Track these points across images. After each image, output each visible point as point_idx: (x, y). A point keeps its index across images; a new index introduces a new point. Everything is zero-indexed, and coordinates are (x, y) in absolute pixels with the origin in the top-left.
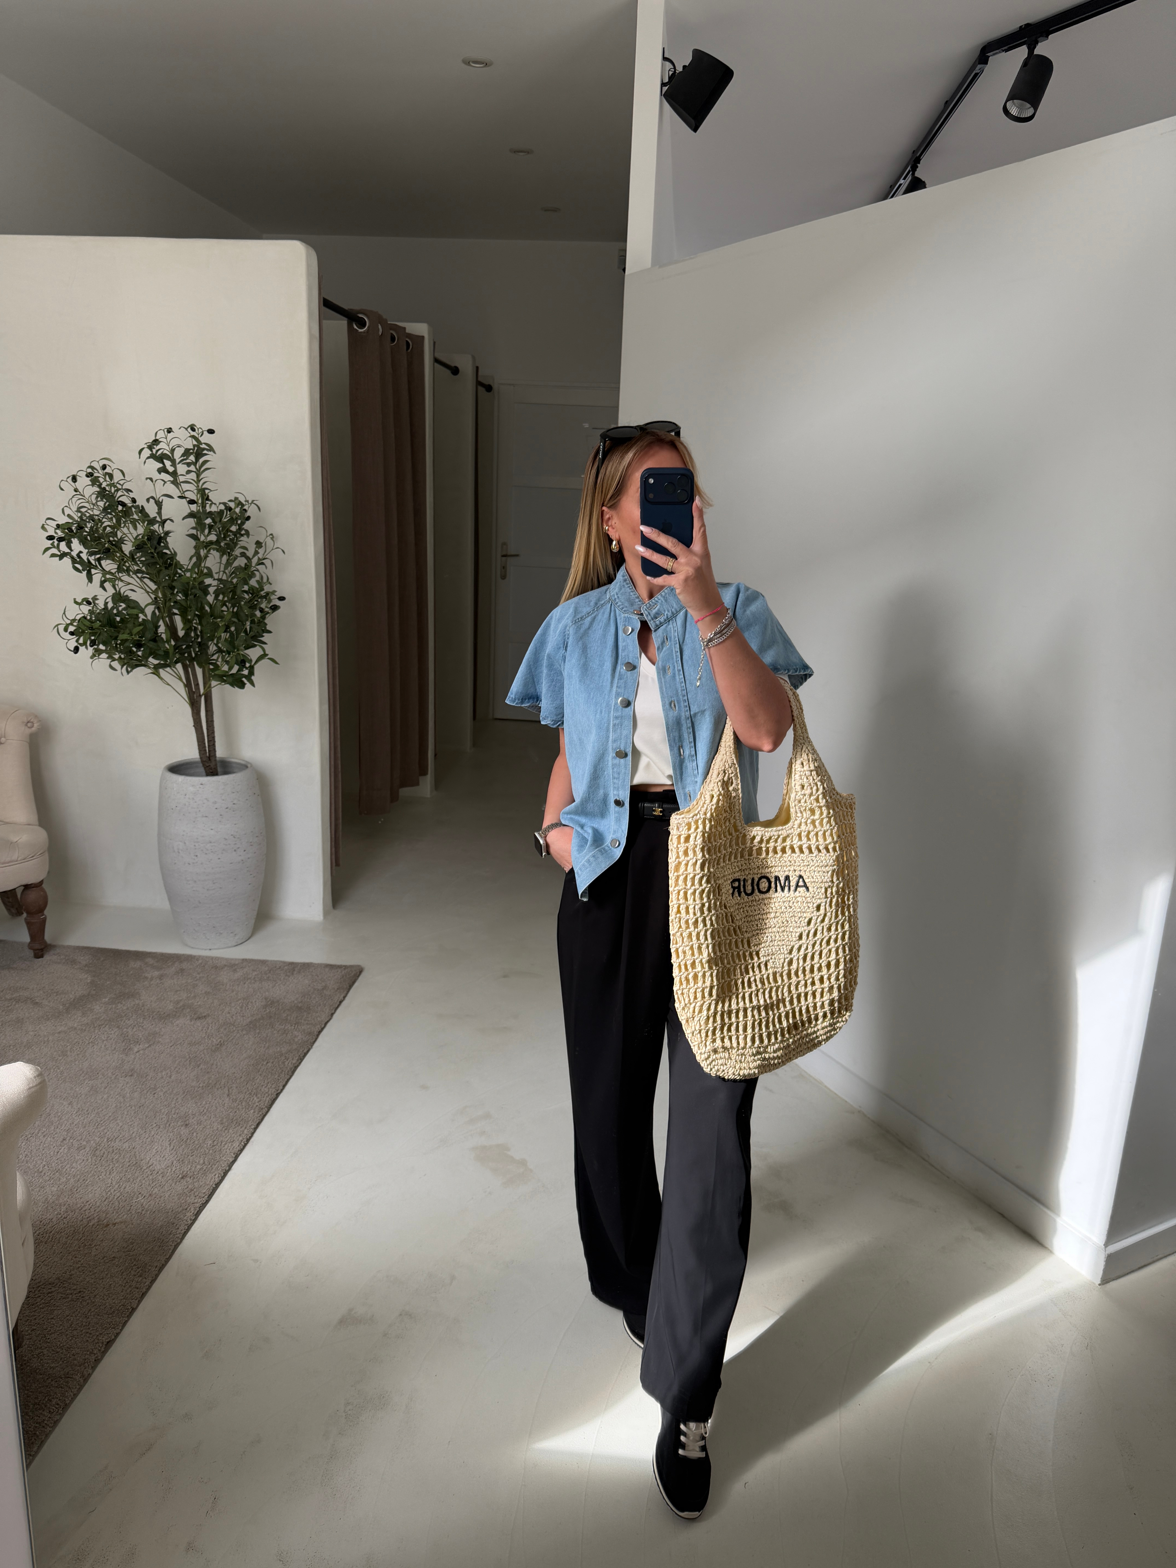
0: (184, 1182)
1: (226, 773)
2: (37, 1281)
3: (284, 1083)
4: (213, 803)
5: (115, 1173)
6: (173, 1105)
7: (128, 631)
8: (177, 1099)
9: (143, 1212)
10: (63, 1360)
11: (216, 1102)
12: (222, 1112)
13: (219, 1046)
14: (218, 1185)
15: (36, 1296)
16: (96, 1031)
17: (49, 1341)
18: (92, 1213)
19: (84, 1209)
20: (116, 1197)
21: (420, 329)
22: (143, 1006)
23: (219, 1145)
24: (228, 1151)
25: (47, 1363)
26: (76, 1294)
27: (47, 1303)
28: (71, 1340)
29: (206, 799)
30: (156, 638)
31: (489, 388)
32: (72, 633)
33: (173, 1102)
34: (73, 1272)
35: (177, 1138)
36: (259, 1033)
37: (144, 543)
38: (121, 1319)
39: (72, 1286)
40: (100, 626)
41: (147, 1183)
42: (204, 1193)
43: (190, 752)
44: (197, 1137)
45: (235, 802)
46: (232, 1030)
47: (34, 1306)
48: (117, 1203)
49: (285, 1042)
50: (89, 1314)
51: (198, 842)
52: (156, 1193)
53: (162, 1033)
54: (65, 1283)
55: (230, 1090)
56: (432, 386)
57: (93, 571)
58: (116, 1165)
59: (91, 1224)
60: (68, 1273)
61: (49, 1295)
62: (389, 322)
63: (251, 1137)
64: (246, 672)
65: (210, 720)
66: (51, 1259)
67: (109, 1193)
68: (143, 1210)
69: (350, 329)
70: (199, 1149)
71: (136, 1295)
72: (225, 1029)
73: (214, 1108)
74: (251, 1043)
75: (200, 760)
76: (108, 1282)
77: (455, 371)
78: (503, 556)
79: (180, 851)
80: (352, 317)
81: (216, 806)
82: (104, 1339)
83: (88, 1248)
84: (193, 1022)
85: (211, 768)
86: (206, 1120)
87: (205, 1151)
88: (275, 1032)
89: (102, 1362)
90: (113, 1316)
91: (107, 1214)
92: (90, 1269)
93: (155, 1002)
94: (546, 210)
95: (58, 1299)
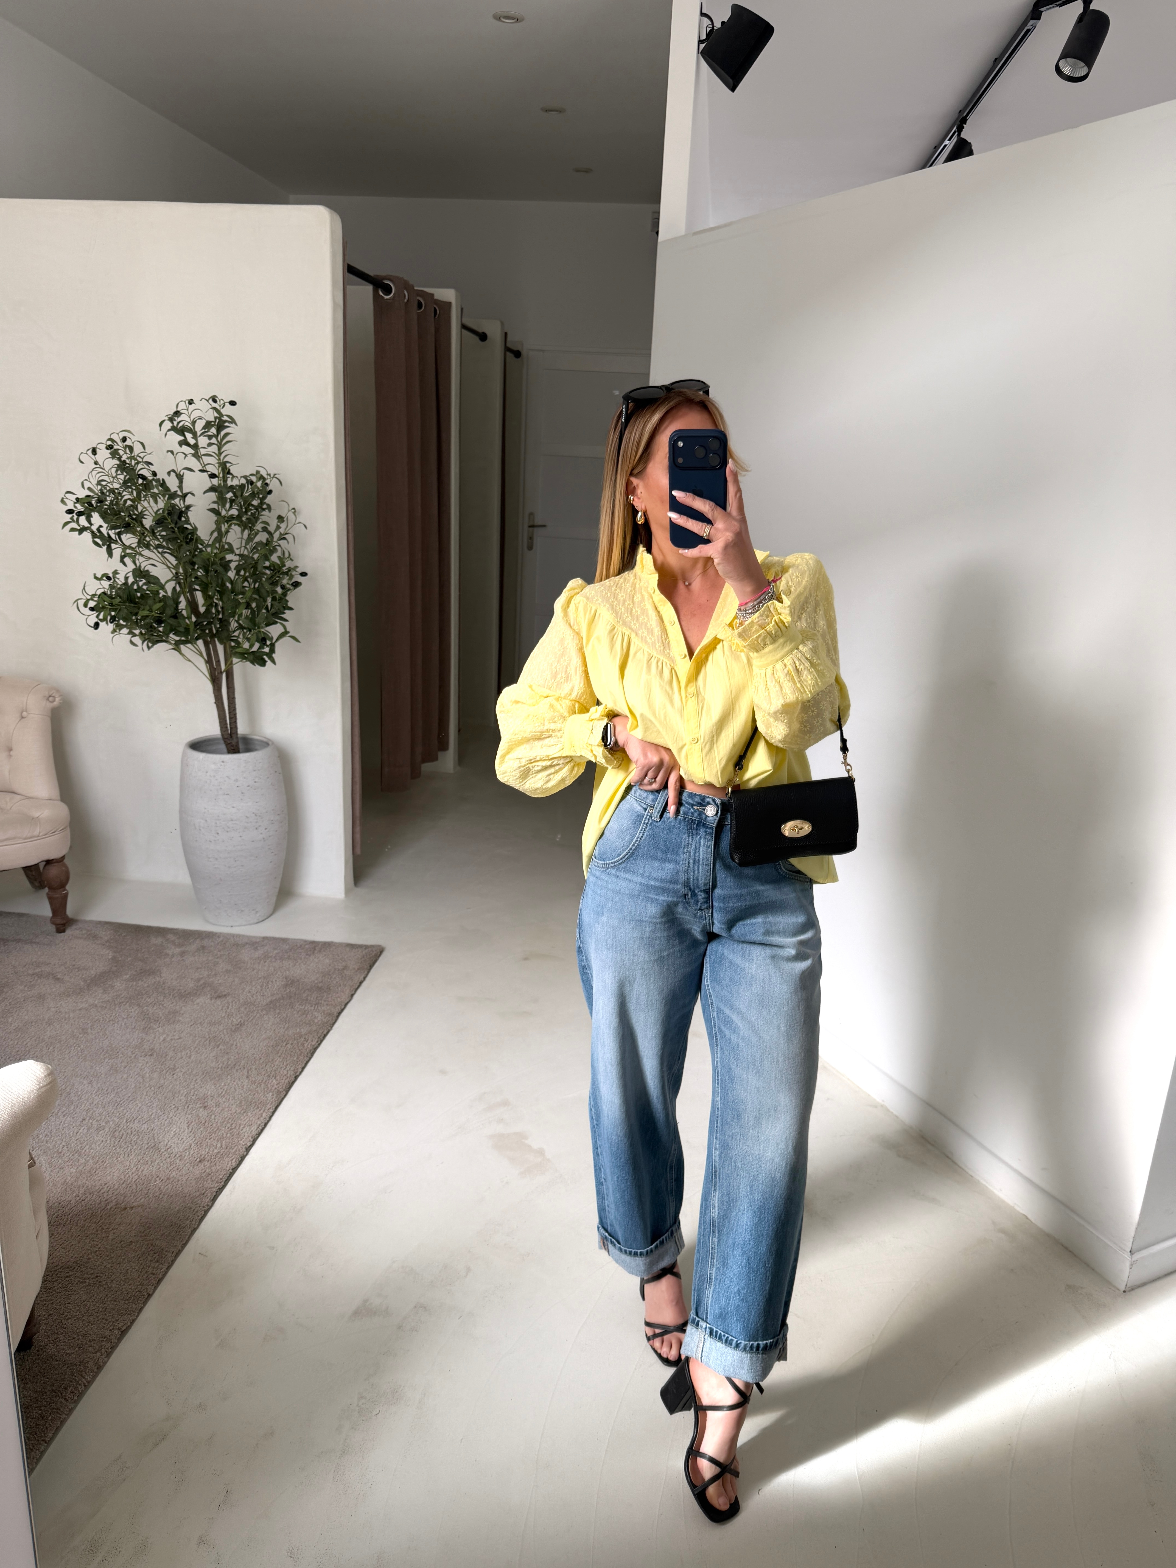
0: (201, 1166)
1: (248, 750)
2: (54, 1265)
3: (303, 1065)
4: (235, 780)
5: (133, 1155)
6: (192, 1087)
7: (147, 608)
8: (196, 1080)
9: (161, 1196)
10: (79, 1346)
11: (235, 1083)
12: (241, 1094)
13: (239, 1026)
14: (235, 1170)
15: (54, 1280)
16: (117, 1009)
17: (65, 1326)
18: (111, 1196)
19: (102, 1191)
20: (134, 1180)
21: (447, 294)
22: (164, 983)
23: (237, 1128)
24: (246, 1134)
25: (64, 1349)
26: (93, 1279)
27: (64, 1287)
28: (87, 1327)
29: (227, 777)
30: (176, 615)
31: (517, 354)
32: (92, 609)
33: (193, 1084)
34: (90, 1256)
35: (195, 1121)
36: (279, 1013)
37: (164, 518)
38: (137, 1306)
39: (89, 1270)
40: (120, 601)
41: (165, 1166)
42: (221, 1179)
43: (211, 728)
44: (215, 1120)
45: (256, 780)
46: (252, 1010)
48: (135, 1187)
49: (305, 1023)
50: (106, 1300)
51: (219, 820)
52: (173, 1176)
53: (182, 1012)
54: (82, 1267)
55: (250, 1072)
56: (459, 353)
57: (113, 546)
58: (135, 1147)
59: (109, 1207)
60: (85, 1257)
61: (67, 1279)
62: (416, 289)
63: (268, 1121)
64: (267, 650)
65: (231, 697)
66: (69, 1242)
67: (127, 1176)
68: (160, 1194)
69: (376, 296)
70: (217, 1132)
71: (152, 1281)
72: (246, 1008)
73: (233, 1089)
74: (270, 1024)
75: (220, 736)
76: (126, 1267)
77: (483, 337)
78: (530, 527)
79: (201, 829)
80: (379, 284)
81: (237, 784)
82: (120, 1326)
83: (105, 1232)
84: (213, 1001)
85: (233, 746)
86: (224, 1102)
87: (223, 1134)
88: (295, 1012)
89: (118, 1349)
90: (129, 1303)
91: (125, 1197)
92: (108, 1253)
93: (176, 980)
94: (578, 171)
95: (76, 1283)
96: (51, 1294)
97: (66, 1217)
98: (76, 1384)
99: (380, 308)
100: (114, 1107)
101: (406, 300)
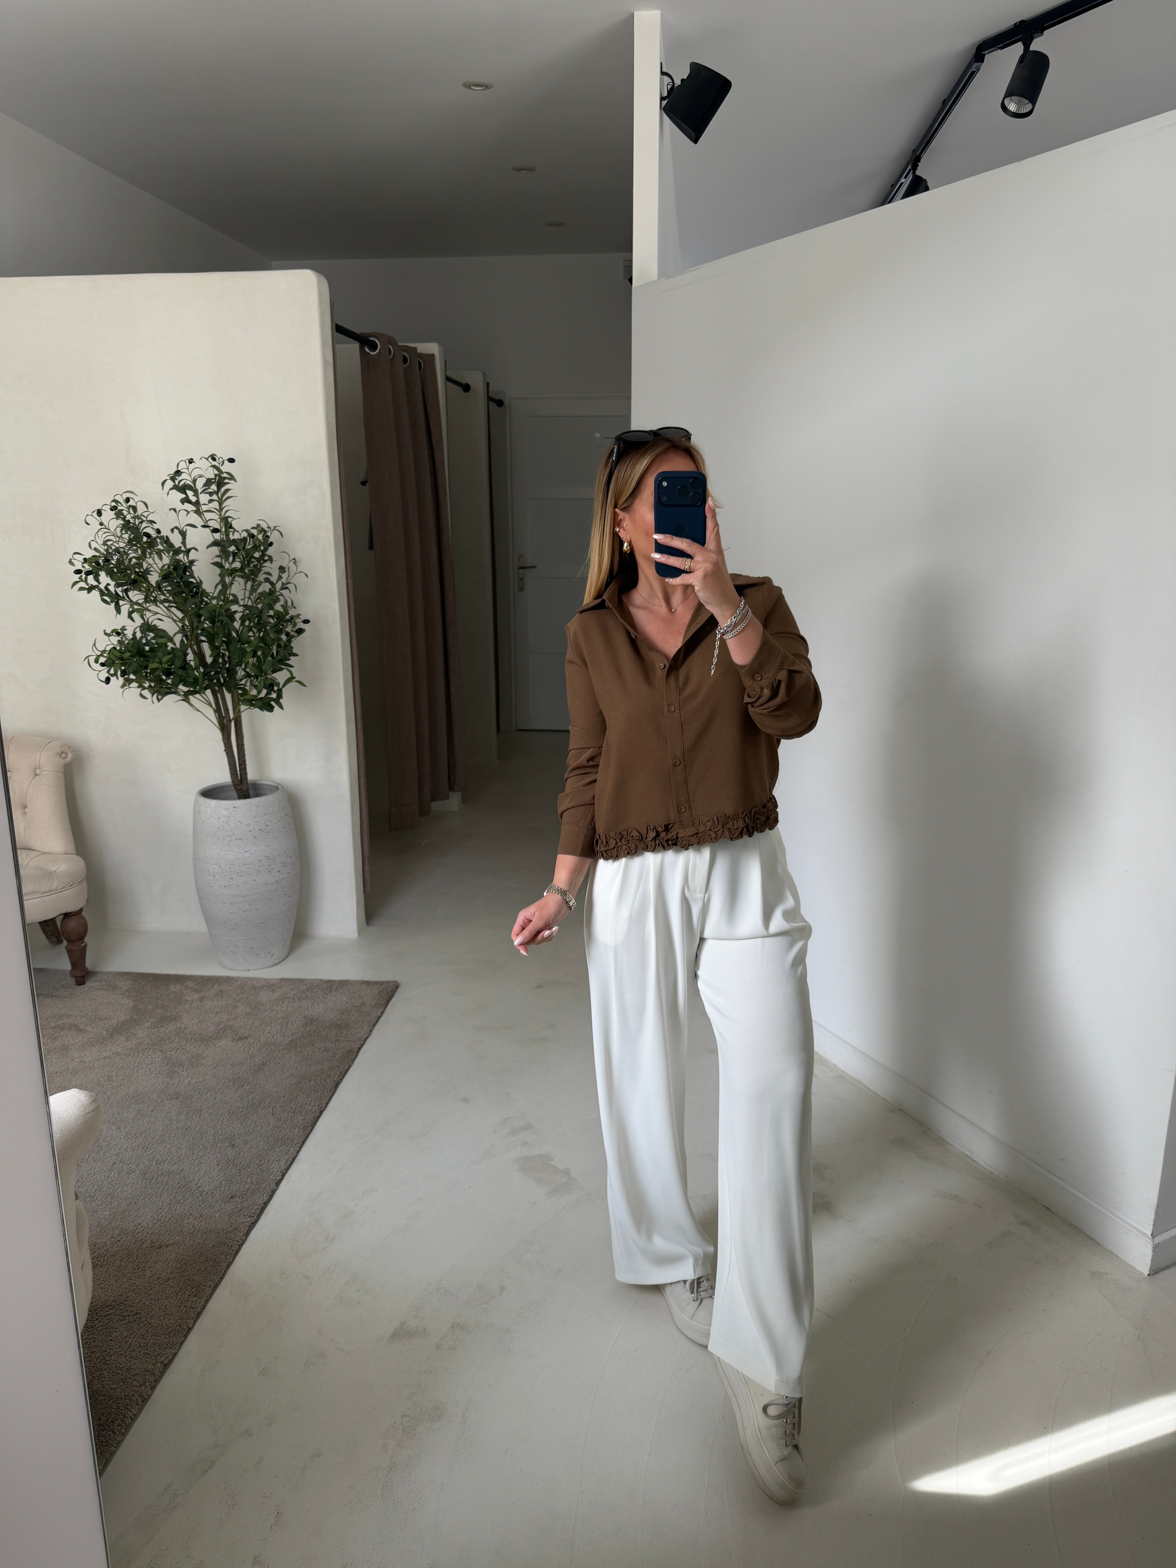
0: (233, 1202)
1: (257, 795)
3: (327, 1100)
4: (247, 825)
5: (165, 1196)
6: (219, 1126)
7: (157, 660)
8: (223, 1120)
9: (195, 1233)
10: (123, 1381)
11: (261, 1121)
12: (268, 1131)
13: (261, 1066)
14: (266, 1204)
15: (94, 1319)
16: (140, 1055)
17: (108, 1362)
18: (145, 1235)
19: (137, 1232)
20: (167, 1219)
21: (430, 348)
22: (185, 1029)
23: (266, 1164)
24: (275, 1170)
25: (108, 1385)
26: (132, 1316)
27: (106, 1325)
28: (130, 1362)
29: (240, 822)
30: (185, 666)
31: (500, 403)
32: (103, 665)
33: (220, 1123)
34: (128, 1294)
35: (224, 1159)
36: (300, 1052)
37: (170, 573)
38: (178, 1339)
39: (128, 1307)
40: (130, 656)
41: (198, 1204)
42: (253, 1213)
43: (222, 775)
44: (243, 1157)
45: (267, 825)
46: (273, 1050)
47: (92, 1329)
48: (168, 1225)
49: (326, 1059)
50: (147, 1335)
51: (233, 865)
52: (206, 1213)
53: (205, 1055)
54: (121, 1305)
55: (275, 1110)
56: (446, 402)
57: (121, 603)
58: (166, 1188)
59: (144, 1246)
60: (124, 1295)
61: (108, 1317)
62: (400, 344)
63: (296, 1156)
64: (274, 695)
65: (241, 744)
66: (106, 1282)
67: (161, 1215)
68: (194, 1231)
69: (363, 353)
70: (247, 1168)
71: (192, 1315)
72: (267, 1049)
73: (259, 1127)
74: (292, 1062)
75: (231, 783)
76: (164, 1303)
77: (466, 388)
78: (520, 568)
79: (216, 874)
80: (364, 341)
81: (249, 828)
82: (162, 1359)
83: (142, 1271)
84: (234, 1044)
85: (243, 792)
86: (252, 1140)
87: (253, 1171)
88: (316, 1050)
89: (161, 1382)
90: (170, 1337)
91: (159, 1236)
92: (146, 1291)
93: (197, 1025)
94: (550, 225)
95: (116, 1321)
96: (92, 1332)
97: (103, 1258)
98: (123, 1418)
99: (367, 363)
100: (144, 1151)
101: (391, 357)
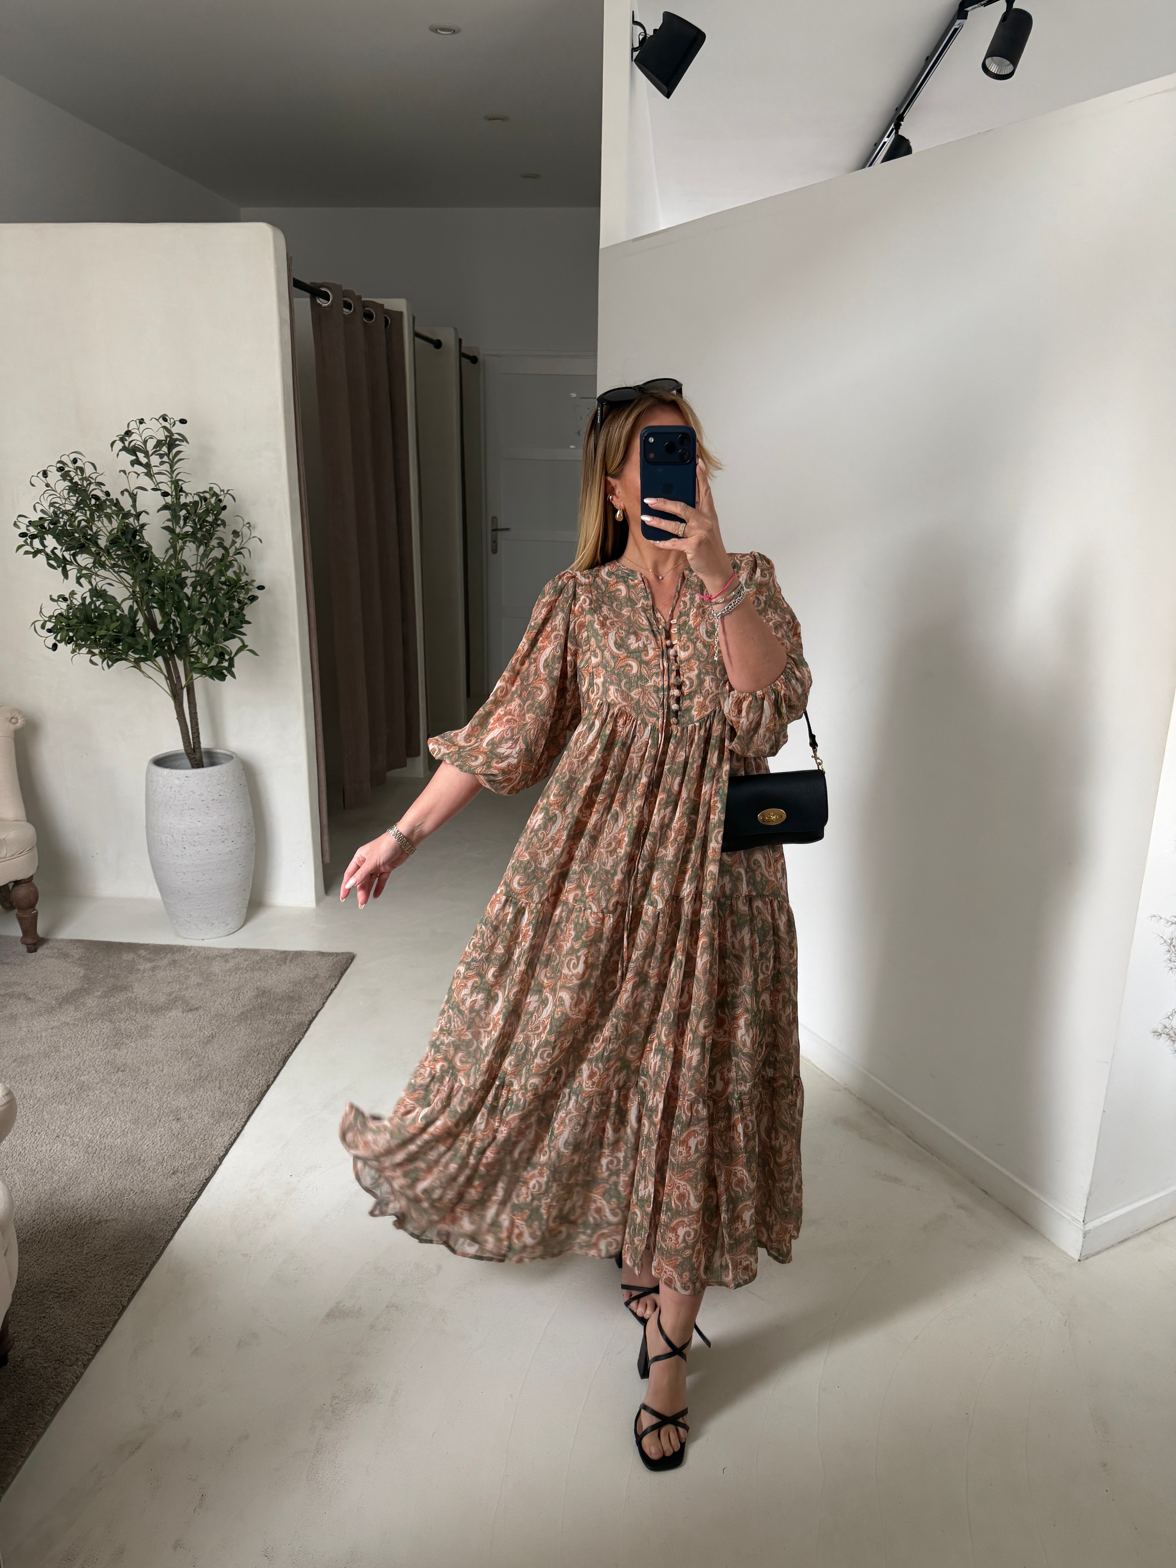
0: (175, 1178)
1: (212, 764)
3: (275, 1074)
4: (199, 795)
5: (107, 1170)
6: (165, 1100)
7: (105, 627)
8: (169, 1093)
9: (135, 1209)
10: (54, 1360)
11: (207, 1095)
12: (213, 1105)
13: (210, 1038)
14: (208, 1180)
16: (89, 1026)
18: (85, 1211)
19: (76, 1207)
20: (107, 1195)
21: (398, 304)
22: (136, 999)
23: (210, 1139)
24: (219, 1145)
25: (40, 1363)
26: (68, 1293)
28: (64, 1339)
29: (192, 791)
30: (134, 632)
31: (473, 360)
32: (49, 631)
33: (165, 1097)
34: (65, 1271)
35: (168, 1133)
36: (250, 1024)
37: (118, 538)
38: (112, 1318)
39: (64, 1284)
40: (77, 623)
41: (139, 1180)
42: (194, 1189)
43: (174, 744)
44: (188, 1132)
45: (221, 794)
46: (223, 1022)
48: (109, 1201)
49: (276, 1032)
50: (81, 1313)
51: (185, 834)
52: (147, 1189)
53: (154, 1026)
55: (222, 1083)
56: (413, 362)
57: (68, 567)
58: (108, 1162)
59: (83, 1222)
60: (60, 1273)
63: (241, 1131)
64: (226, 664)
65: (193, 711)
67: (101, 1190)
68: (134, 1207)
69: (314, 304)
70: (190, 1143)
71: (127, 1293)
72: (217, 1021)
73: (205, 1101)
74: (242, 1034)
75: (183, 751)
77: (438, 344)
78: (494, 530)
79: (168, 844)
80: (316, 292)
81: (203, 798)
82: (95, 1338)
83: (80, 1247)
84: (184, 1015)
85: (197, 761)
86: (197, 1114)
87: (196, 1146)
88: (266, 1022)
89: (94, 1361)
90: (104, 1315)
91: (98, 1212)
92: (82, 1268)
93: (148, 995)
99: (318, 313)
